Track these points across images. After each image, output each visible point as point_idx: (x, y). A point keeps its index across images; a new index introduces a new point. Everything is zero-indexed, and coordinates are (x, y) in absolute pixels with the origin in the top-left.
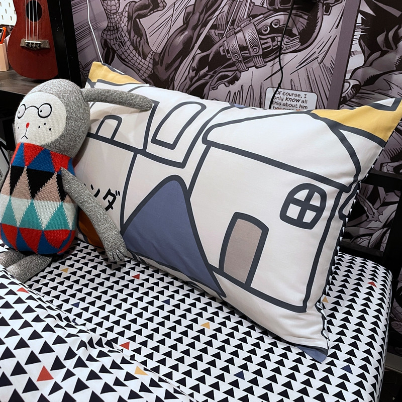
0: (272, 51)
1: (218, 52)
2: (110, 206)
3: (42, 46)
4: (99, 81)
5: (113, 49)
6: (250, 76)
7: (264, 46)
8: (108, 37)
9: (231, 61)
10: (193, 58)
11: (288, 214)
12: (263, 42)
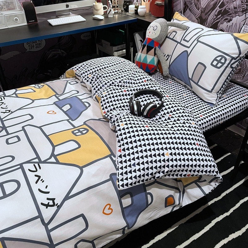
0: (246, 10)
1: (225, 9)
3: (162, 4)
5: (187, 5)
7: (243, 8)
9: (230, 13)
11: (213, 64)
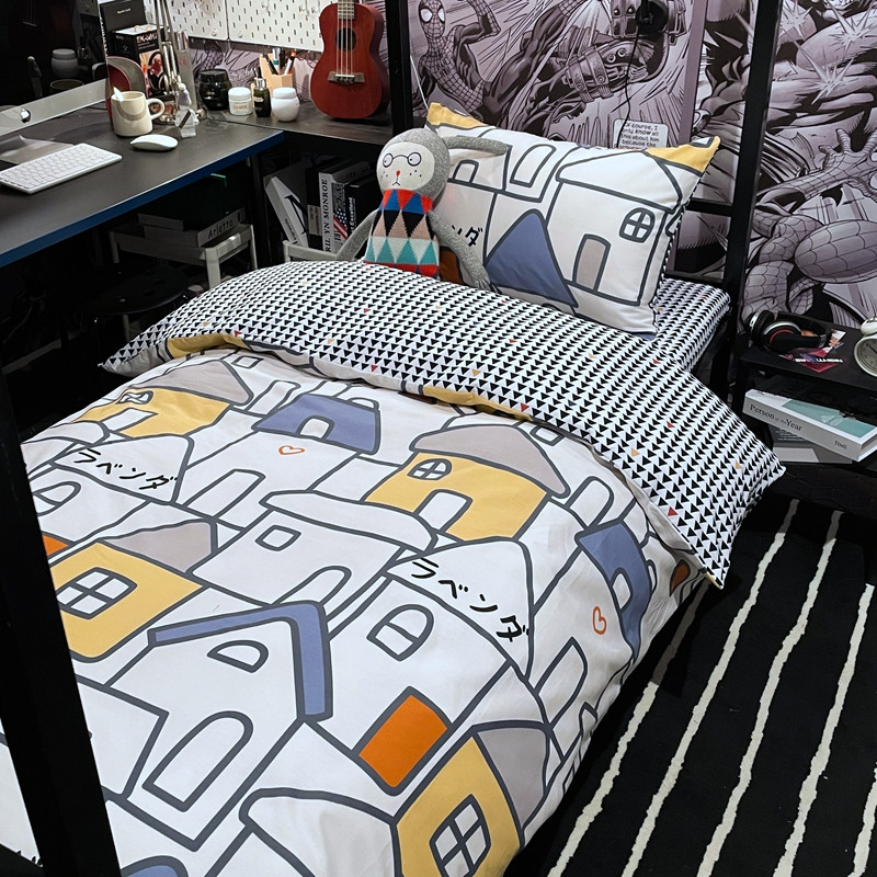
0: (619, 80)
1: (559, 82)
2: (473, 242)
3: (357, 80)
4: (442, 125)
6: (595, 108)
7: (610, 76)
8: (428, 64)
9: (574, 91)
10: (532, 88)
11: (625, 232)
12: (609, 71)
